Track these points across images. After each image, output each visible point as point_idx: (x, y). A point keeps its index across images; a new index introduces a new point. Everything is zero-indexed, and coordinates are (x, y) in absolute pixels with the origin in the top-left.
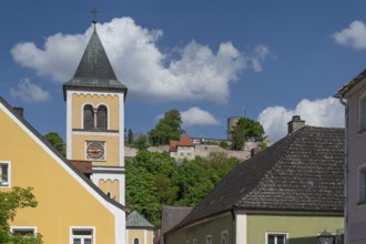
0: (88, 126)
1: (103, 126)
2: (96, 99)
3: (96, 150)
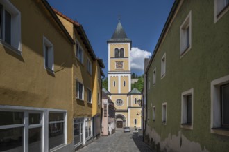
1: (122, 56)
2: (119, 46)
3: (119, 65)
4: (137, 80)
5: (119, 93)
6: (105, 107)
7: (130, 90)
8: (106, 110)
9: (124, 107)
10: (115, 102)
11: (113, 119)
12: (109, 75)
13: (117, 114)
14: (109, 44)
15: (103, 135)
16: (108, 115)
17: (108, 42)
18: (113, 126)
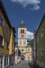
0: (21, 33)
1: (24, 33)
2: (22, 29)
3: (23, 36)
4: (29, 43)
5: (23, 46)
6: (16, 51)
7: (27, 46)
8: (16, 53)
9: (24, 52)
10: (21, 50)
11: (20, 57)
12: (19, 40)
13: (21, 55)
14: (19, 28)
15: (15, 64)
16: (17, 55)
17: (18, 27)
18: (20, 60)
